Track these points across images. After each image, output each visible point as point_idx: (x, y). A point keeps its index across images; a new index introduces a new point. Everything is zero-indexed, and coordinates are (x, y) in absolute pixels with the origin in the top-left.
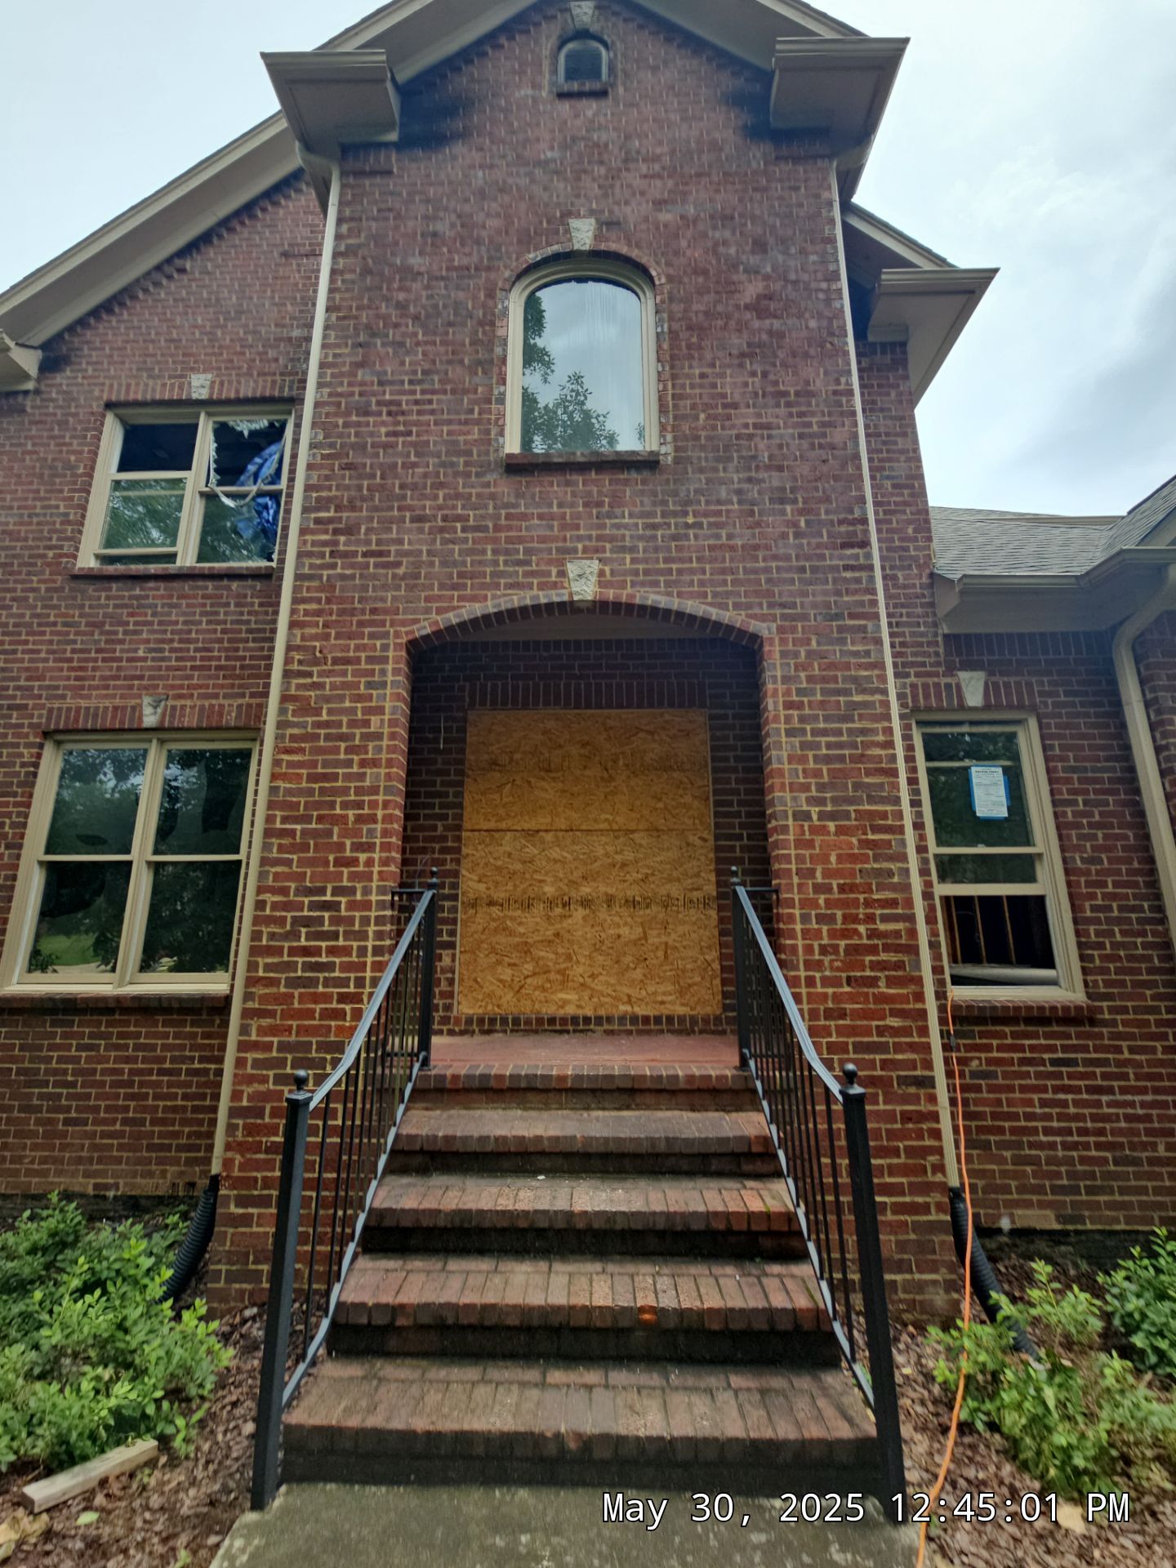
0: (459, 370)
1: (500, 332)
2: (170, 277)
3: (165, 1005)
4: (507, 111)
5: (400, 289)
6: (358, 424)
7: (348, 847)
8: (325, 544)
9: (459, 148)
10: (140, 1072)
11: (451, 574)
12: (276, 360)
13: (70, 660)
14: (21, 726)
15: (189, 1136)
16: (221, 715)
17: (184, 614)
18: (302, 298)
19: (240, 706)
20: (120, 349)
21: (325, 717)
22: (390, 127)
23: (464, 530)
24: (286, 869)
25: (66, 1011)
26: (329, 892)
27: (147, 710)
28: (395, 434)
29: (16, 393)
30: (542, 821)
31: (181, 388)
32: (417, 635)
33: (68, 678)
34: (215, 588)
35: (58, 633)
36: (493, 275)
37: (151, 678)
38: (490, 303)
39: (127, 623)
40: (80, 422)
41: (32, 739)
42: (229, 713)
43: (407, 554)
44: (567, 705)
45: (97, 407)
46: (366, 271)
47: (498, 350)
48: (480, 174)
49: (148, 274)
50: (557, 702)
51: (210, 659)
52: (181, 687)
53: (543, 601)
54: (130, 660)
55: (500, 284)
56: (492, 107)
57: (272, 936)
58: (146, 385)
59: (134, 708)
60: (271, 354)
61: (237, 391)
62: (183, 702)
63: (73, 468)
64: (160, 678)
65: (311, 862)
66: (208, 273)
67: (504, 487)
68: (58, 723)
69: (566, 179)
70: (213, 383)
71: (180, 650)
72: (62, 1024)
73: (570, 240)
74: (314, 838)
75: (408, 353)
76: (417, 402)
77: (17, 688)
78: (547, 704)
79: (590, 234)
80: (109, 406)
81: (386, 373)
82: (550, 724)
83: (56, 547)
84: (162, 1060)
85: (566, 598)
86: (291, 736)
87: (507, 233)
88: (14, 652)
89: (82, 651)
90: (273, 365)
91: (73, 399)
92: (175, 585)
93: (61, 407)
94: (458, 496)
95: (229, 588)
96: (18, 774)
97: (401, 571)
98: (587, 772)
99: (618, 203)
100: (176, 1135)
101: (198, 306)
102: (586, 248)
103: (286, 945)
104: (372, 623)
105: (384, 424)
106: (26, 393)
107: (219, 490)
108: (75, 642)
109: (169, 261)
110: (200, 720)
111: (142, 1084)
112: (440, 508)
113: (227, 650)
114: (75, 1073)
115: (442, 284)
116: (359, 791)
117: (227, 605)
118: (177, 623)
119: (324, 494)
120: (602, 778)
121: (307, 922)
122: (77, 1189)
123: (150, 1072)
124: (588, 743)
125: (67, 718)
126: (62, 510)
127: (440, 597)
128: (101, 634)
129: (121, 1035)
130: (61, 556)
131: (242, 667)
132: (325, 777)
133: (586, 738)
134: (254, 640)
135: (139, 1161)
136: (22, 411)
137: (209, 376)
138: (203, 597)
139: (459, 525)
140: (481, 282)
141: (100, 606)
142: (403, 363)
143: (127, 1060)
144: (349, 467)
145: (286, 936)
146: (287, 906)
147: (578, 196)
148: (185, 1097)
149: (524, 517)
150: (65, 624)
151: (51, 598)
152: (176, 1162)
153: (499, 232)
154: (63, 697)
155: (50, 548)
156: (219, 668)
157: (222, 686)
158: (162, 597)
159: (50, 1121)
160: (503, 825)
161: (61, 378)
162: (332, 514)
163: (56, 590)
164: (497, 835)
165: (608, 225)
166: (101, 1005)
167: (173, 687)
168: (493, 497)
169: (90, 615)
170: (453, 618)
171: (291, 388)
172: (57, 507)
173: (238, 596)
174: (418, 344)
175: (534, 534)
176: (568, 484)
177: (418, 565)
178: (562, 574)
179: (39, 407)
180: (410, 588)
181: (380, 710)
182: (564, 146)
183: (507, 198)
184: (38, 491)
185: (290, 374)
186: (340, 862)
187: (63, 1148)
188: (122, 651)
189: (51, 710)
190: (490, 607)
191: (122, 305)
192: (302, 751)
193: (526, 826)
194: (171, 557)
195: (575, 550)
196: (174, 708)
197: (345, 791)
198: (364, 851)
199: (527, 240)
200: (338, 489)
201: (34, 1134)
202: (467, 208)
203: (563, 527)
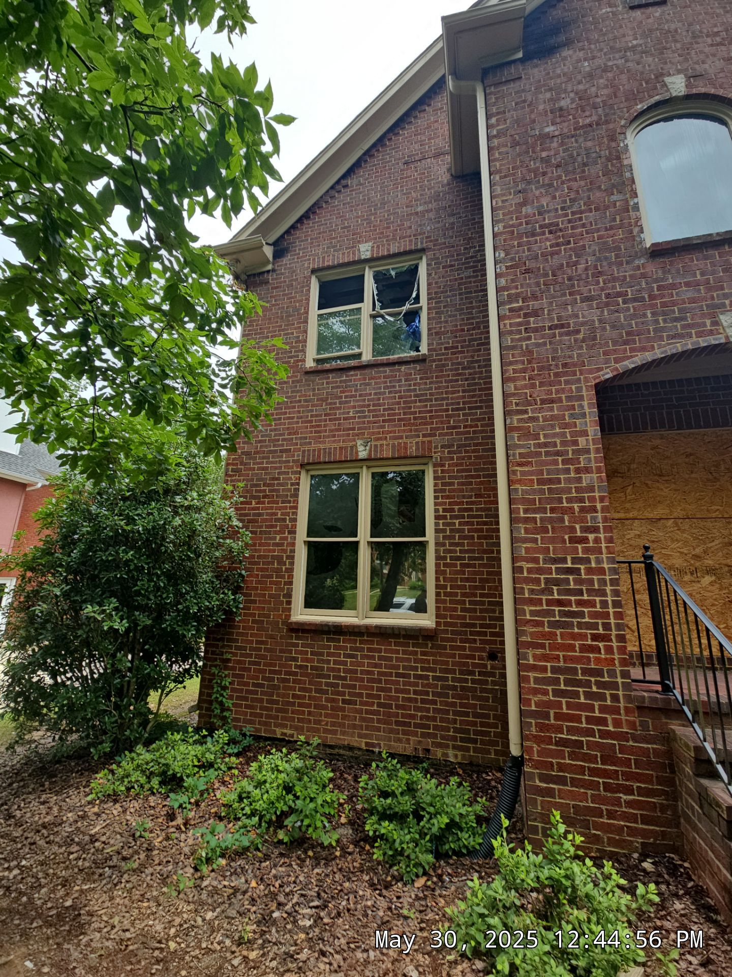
0: (598, 194)
1: (625, 162)
2: (339, 192)
3: (396, 632)
4: (595, 23)
5: (543, 150)
6: (529, 243)
7: (578, 530)
8: (520, 324)
9: (566, 53)
10: (385, 674)
11: (621, 334)
12: (410, 227)
13: (311, 421)
14: (288, 462)
15: (421, 719)
16: (406, 448)
17: (374, 389)
18: (421, 187)
19: (417, 443)
20: (316, 238)
21: (542, 440)
22: (516, 50)
23: (624, 302)
24: (534, 545)
25: (335, 633)
26: (569, 561)
27: (361, 448)
28: (558, 245)
29: (264, 273)
30: (660, 511)
31: (354, 254)
32: (602, 379)
33: (311, 432)
34: (391, 371)
35: (302, 406)
36: (611, 126)
37: (359, 429)
38: (613, 144)
39: (341, 397)
40: (299, 284)
41: (295, 469)
42: (411, 447)
43: (583, 324)
44: (671, 428)
45: (307, 273)
46: (515, 144)
47: (628, 175)
48: (586, 64)
49: (327, 191)
50: (662, 426)
51: (394, 414)
52: (379, 433)
53: (703, 344)
54: (345, 419)
55: (618, 131)
56: (583, 22)
57: (532, 591)
58: (334, 256)
59: (352, 447)
60: (407, 224)
61: (388, 250)
62: (381, 442)
63: (298, 310)
64: (365, 428)
65: (552, 540)
66: (361, 184)
67: (652, 268)
68: (308, 459)
69: (652, 55)
70: (373, 247)
71: (374, 411)
72: (333, 640)
73: (668, 90)
74: (551, 523)
75: (556, 190)
76: (570, 221)
77: (283, 440)
78: (654, 427)
79: (683, 84)
80: (314, 271)
81: (543, 206)
82: (657, 442)
83: (295, 356)
84: (398, 667)
85: (723, 341)
86: (520, 454)
87: (616, 97)
88: (280, 419)
89: (317, 416)
90: (409, 231)
91: (294, 271)
92: (367, 371)
93: (288, 277)
94: (615, 279)
95: (399, 370)
96: (290, 490)
97: (581, 336)
98: (693, 475)
99: (697, 63)
100: (413, 717)
101: (358, 205)
102: (682, 93)
103: (544, 598)
104: (565, 374)
105: (547, 239)
106: (268, 272)
107: (382, 312)
108: (312, 411)
109: (338, 182)
110: (393, 452)
111: (386, 682)
112: (602, 289)
113: (404, 408)
114: (345, 671)
115: (573, 139)
116: (578, 490)
117: (400, 381)
118: (370, 394)
119: (513, 291)
120: (708, 480)
121: (557, 582)
122: (355, 745)
123: (391, 674)
124: (691, 454)
125: (314, 456)
126: (295, 335)
127: (615, 350)
128: (327, 404)
129: (369, 650)
130: (298, 361)
131: (415, 418)
132: (550, 481)
133: (689, 450)
134: (420, 401)
135: (391, 731)
136: (267, 282)
137: (370, 244)
138: (384, 377)
139: (620, 300)
140: (603, 132)
141: (324, 389)
142: (554, 197)
143: (376, 666)
144: (527, 271)
145: (542, 592)
146: (540, 571)
147: (666, 63)
148: (415, 692)
149: (673, 286)
150: (306, 401)
151: (296, 387)
152: (415, 734)
153: (608, 96)
154: (310, 443)
155: (291, 357)
156: (399, 420)
157: (404, 431)
158: (360, 380)
159: (333, 700)
160: (631, 515)
161: (285, 260)
162: (521, 304)
163: (298, 381)
164: (627, 522)
165: (692, 78)
166: (356, 630)
167: (373, 433)
168: (643, 276)
169: (319, 394)
170: (629, 364)
171: (422, 243)
172: (292, 333)
173: (407, 374)
174: (563, 183)
175: (683, 297)
176: (706, 258)
177: (593, 330)
178: (716, 323)
179: (276, 279)
180: (591, 347)
181: (584, 433)
182: (645, 36)
183: (610, 75)
184: (281, 326)
185: (420, 234)
186: (573, 540)
187: (344, 717)
188: (340, 414)
189: (304, 451)
190: (658, 354)
191: (314, 213)
192: (530, 463)
193: (651, 516)
194: (359, 355)
195: (724, 305)
196: (376, 446)
197: (569, 490)
198: (591, 532)
199: (632, 98)
200: (522, 287)
201: (325, 708)
202: (581, 87)
203: (709, 289)
